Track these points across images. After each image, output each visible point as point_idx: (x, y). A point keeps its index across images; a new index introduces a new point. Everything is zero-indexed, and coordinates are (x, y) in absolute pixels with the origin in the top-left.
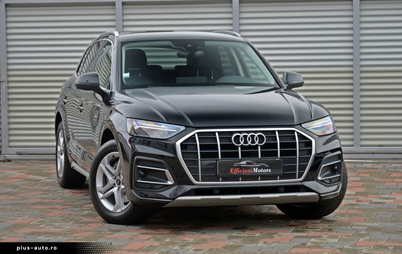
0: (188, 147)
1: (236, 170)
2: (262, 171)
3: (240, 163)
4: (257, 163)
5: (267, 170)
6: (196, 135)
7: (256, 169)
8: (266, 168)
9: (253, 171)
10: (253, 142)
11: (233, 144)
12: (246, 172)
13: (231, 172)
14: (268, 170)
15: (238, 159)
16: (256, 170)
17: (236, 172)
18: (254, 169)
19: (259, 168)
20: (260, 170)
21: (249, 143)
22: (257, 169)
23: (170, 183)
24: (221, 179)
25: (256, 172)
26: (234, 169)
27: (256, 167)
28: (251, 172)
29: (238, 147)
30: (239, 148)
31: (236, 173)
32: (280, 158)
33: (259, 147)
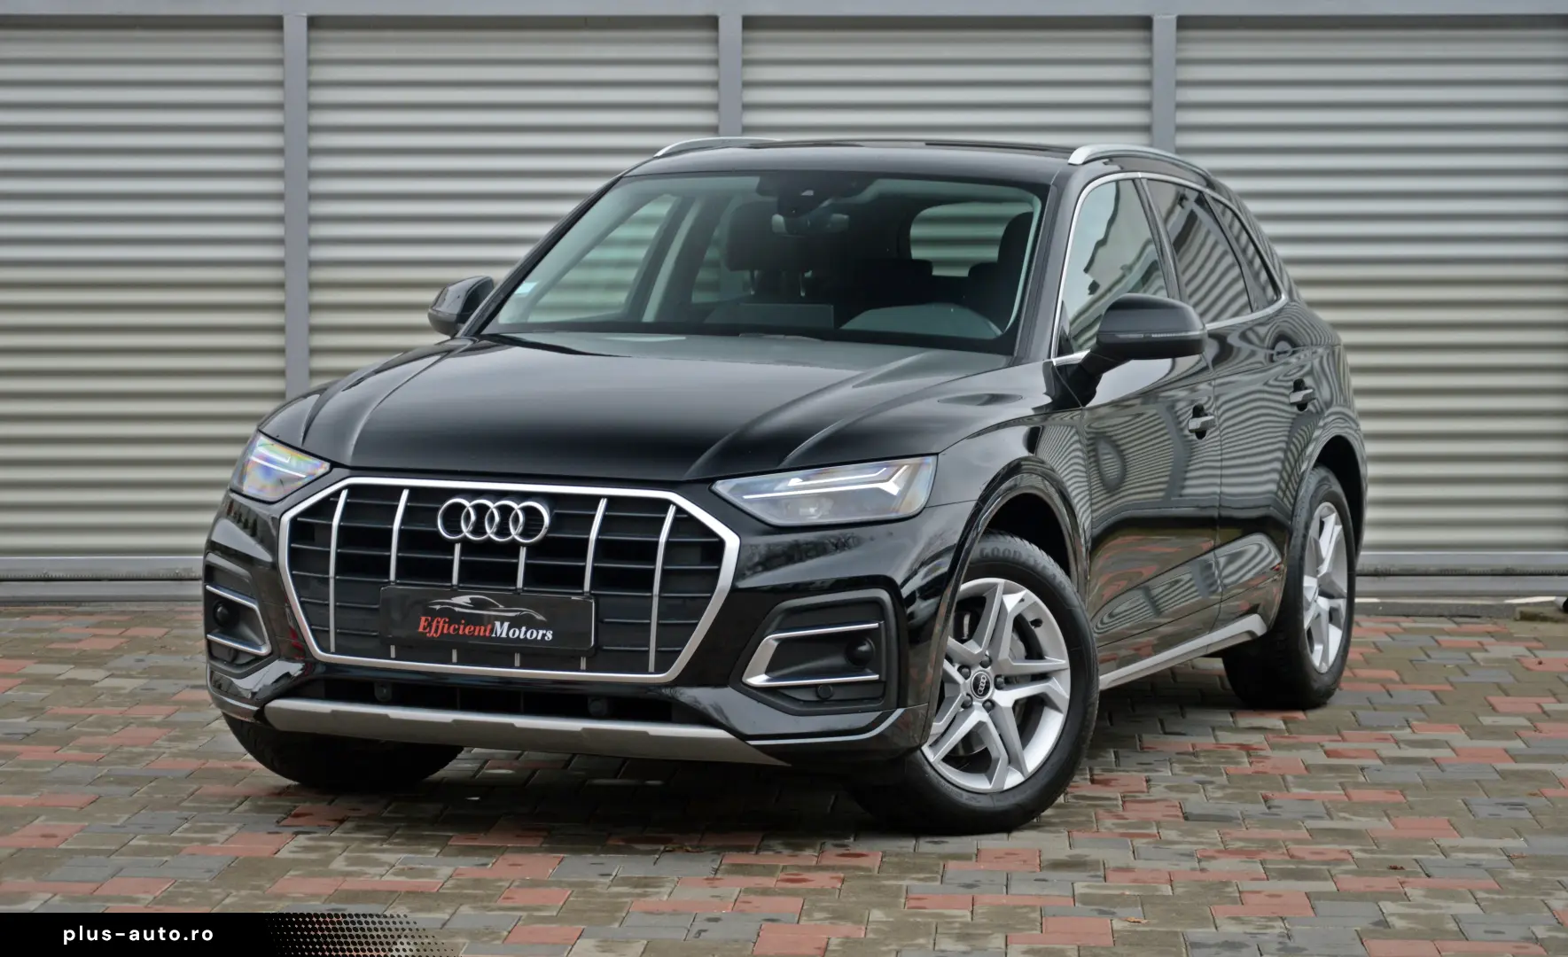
1: (438, 622)
2: (521, 633)
3: (450, 599)
4: (509, 603)
5: (541, 632)
6: (341, 495)
7: (502, 625)
8: (538, 626)
9: (492, 631)
10: (503, 530)
11: (437, 533)
12: (469, 632)
13: (421, 630)
14: (545, 632)
15: (448, 584)
16: (502, 630)
17: (436, 632)
18: (498, 624)
19: (515, 623)
20: (518, 630)
21: (492, 533)
22: (506, 624)
23: (263, 649)
24: (393, 651)
25: (504, 635)
26: (432, 621)
27: (502, 620)
28: (487, 634)
29: (451, 544)
30: (458, 547)
31: (439, 634)
32: (590, 594)
33: (523, 552)
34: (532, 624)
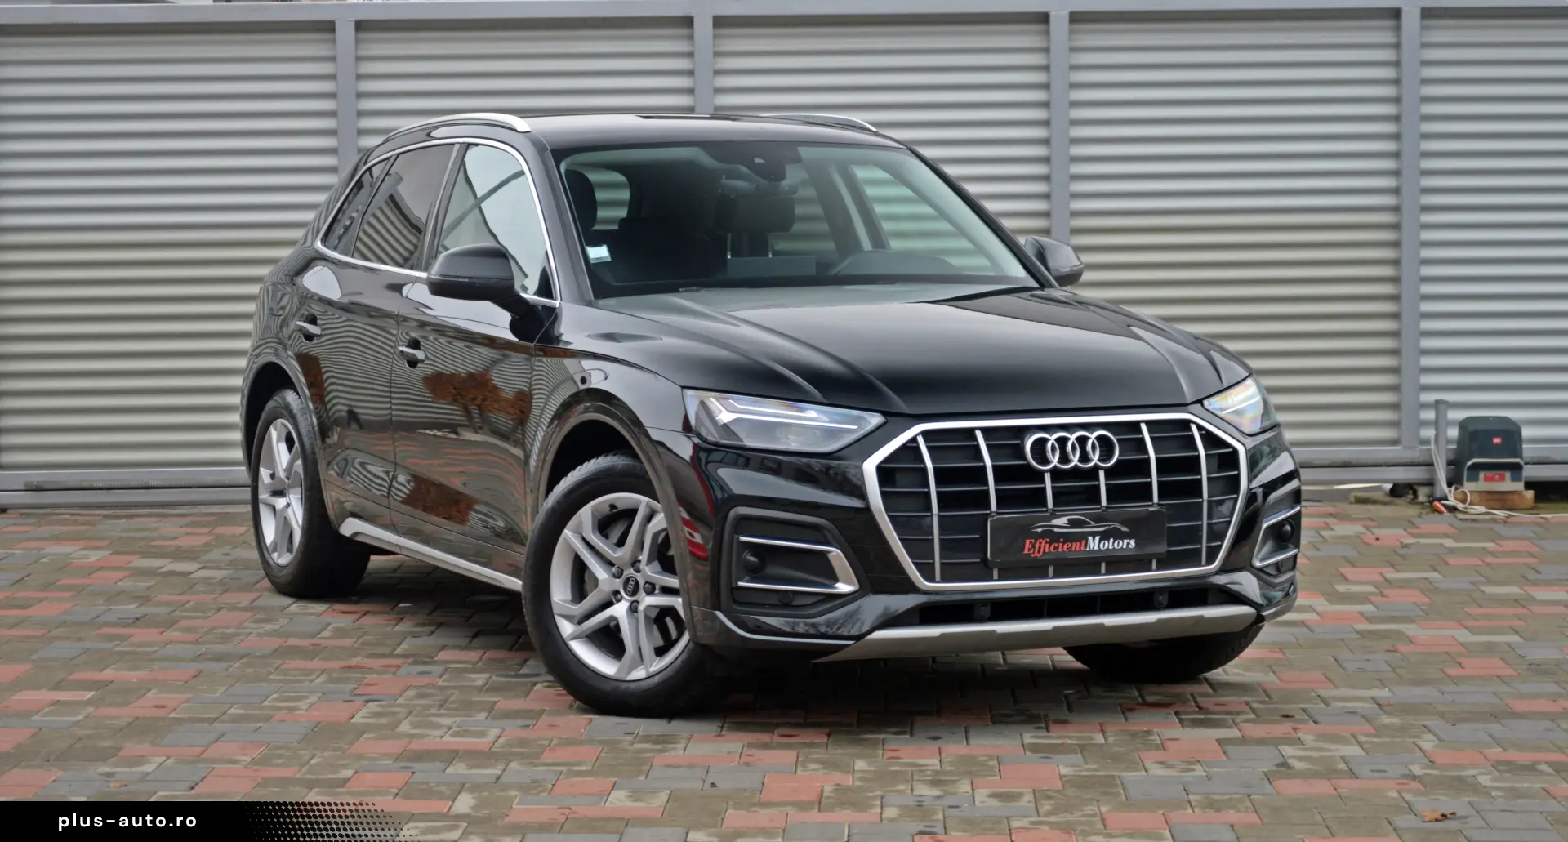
0: (898, 477)
1: (1040, 543)
3: (1049, 521)
4: (1099, 519)
5: (1126, 541)
6: (921, 440)
7: (1094, 539)
8: (1123, 536)
9: (1086, 546)
11: (1029, 466)
12: (1067, 549)
13: (1026, 551)
14: (1128, 541)
15: (1045, 509)
16: (1094, 544)
17: (1039, 552)
18: (1090, 538)
19: (1105, 536)
20: (1106, 543)
21: (1075, 460)
22: (1097, 538)
23: (843, 588)
24: (995, 573)
25: (1096, 548)
26: (1036, 543)
27: (1094, 535)
28: (1082, 548)
29: (1042, 473)
30: (1048, 477)
31: (1041, 554)
32: (1159, 505)
33: (1102, 474)
34: (1117, 535)
